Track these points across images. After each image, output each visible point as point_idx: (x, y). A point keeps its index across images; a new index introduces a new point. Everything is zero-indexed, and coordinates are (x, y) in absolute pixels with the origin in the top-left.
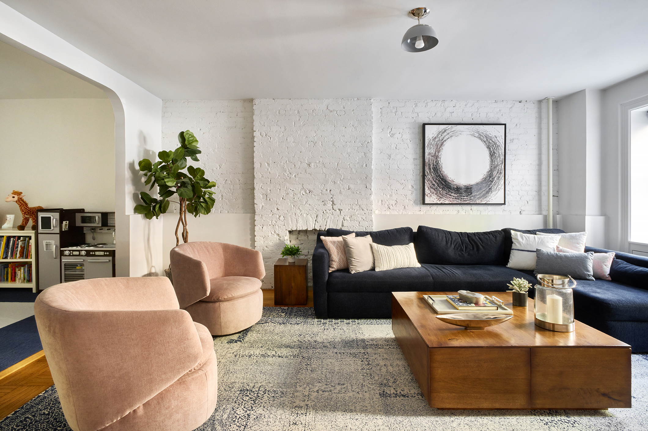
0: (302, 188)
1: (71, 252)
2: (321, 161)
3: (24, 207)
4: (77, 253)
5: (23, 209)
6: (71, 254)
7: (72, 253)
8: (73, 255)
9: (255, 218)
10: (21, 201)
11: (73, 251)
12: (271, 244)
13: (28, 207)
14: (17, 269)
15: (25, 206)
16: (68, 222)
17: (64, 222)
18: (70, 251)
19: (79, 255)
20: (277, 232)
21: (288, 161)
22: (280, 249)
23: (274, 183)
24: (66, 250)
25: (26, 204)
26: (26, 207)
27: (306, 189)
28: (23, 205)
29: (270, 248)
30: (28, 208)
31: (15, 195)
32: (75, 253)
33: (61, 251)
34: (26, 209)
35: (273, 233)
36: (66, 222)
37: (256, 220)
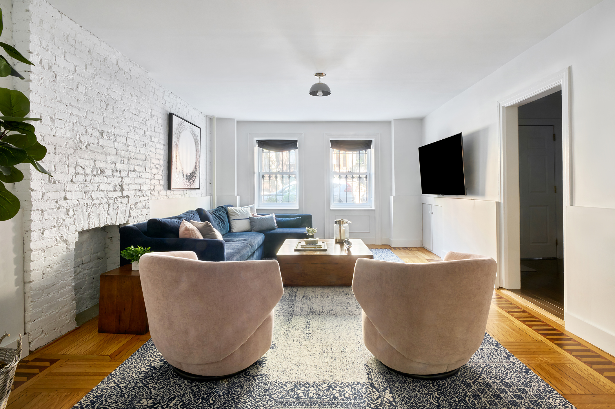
0: (94, 166)
2: (113, 132)
9: (32, 216)
12: (55, 259)
20: (65, 237)
21: (78, 122)
22: (69, 265)
23: (61, 154)
27: (98, 168)
29: (55, 267)
35: (59, 239)
37: (32, 220)
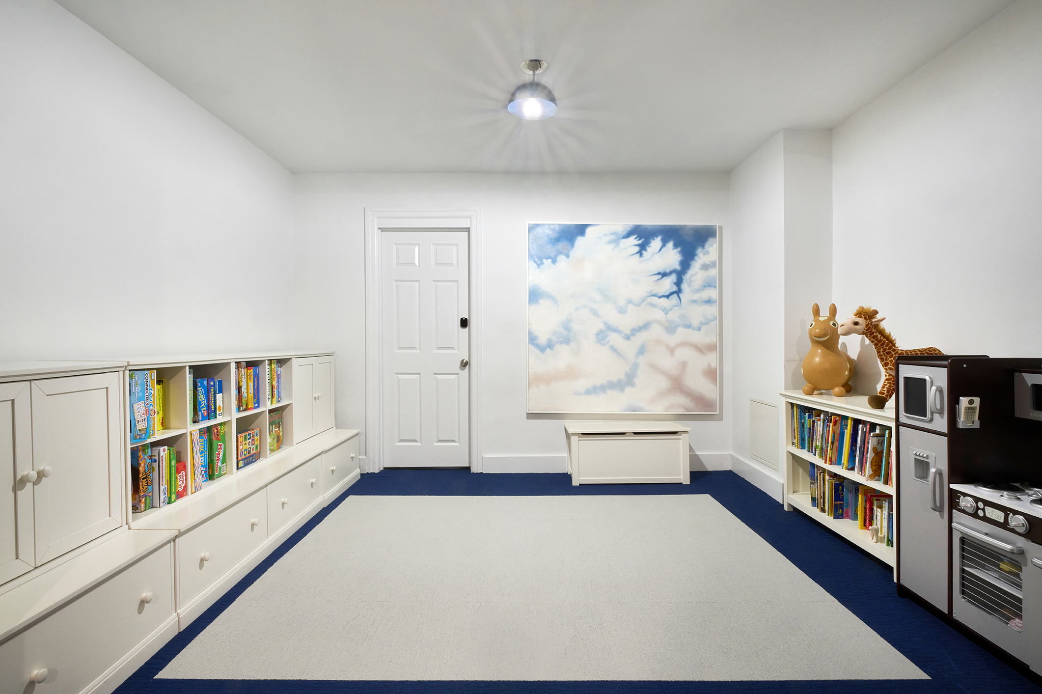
1: (981, 505)
3: (885, 350)
4: (999, 516)
5: (882, 353)
6: (981, 513)
7: (983, 510)
8: (985, 519)
10: (875, 334)
11: (987, 503)
13: (894, 350)
14: (875, 502)
15: (886, 346)
16: (977, 400)
17: (964, 401)
18: (977, 500)
19: (1004, 525)
24: (965, 495)
25: (891, 342)
26: (889, 349)
28: (882, 345)
30: (893, 353)
31: (861, 317)
32: (991, 513)
33: (951, 491)
34: (888, 353)
36: (971, 402)
